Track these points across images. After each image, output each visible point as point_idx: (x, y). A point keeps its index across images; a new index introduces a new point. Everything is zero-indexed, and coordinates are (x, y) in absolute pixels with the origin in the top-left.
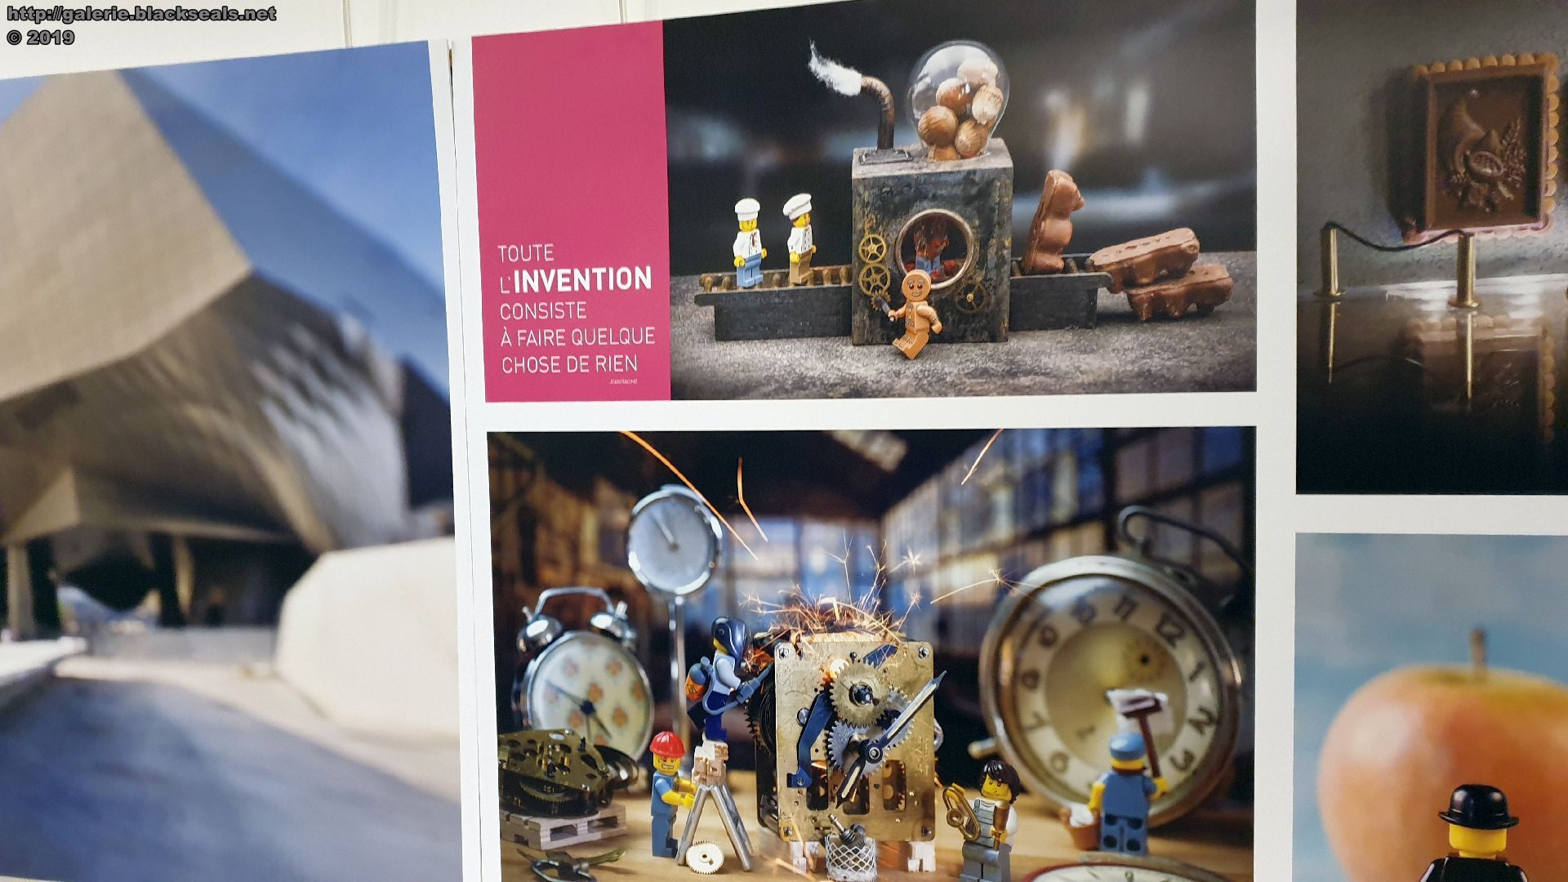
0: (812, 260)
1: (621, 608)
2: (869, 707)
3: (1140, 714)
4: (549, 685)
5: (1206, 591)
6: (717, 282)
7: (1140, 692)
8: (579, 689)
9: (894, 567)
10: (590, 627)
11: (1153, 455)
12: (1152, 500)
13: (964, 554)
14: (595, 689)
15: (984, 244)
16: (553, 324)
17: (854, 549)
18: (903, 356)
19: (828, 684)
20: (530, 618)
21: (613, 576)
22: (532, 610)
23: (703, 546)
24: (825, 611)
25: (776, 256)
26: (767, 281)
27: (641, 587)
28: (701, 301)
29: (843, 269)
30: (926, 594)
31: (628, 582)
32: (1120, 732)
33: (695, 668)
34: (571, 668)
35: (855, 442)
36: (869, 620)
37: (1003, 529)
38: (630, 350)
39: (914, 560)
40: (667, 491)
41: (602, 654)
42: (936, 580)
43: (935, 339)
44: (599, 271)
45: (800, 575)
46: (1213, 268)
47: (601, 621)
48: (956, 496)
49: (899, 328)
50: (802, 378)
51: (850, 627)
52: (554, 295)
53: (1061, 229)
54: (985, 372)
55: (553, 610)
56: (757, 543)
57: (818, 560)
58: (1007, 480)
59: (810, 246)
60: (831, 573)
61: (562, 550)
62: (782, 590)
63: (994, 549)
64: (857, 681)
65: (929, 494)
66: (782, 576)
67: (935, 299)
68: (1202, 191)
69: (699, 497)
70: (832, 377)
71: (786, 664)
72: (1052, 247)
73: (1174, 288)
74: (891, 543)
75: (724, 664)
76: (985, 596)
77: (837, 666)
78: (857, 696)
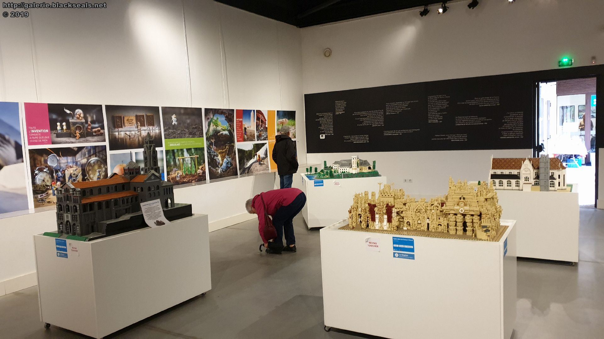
0: (66, 129)
1: (47, 169)
2: (75, 175)
3: (99, 172)
4: (39, 179)
5: (103, 160)
6: (56, 132)
7: (99, 170)
8: (42, 179)
9: (77, 161)
10: (43, 171)
11: (99, 148)
12: (99, 152)
13: (83, 159)
14: (45, 178)
15: (83, 128)
16: (36, 136)
17: (73, 159)
18: (77, 139)
19: (71, 173)
20: (35, 171)
21: (46, 165)
22: (36, 170)
23: (56, 161)
24: (70, 166)
25: (62, 129)
26: (62, 131)
27: (49, 166)
28: (54, 133)
29: (70, 130)
30: (80, 163)
31: (48, 165)
32: (97, 174)
33: (56, 174)
34: (41, 176)
35: (72, 148)
36: (75, 166)
37: (87, 156)
38: (46, 139)
39: (79, 160)
40: (52, 155)
41: (45, 174)
42: (81, 162)
43: (80, 138)
44: (42, 130)
45: (67, 162)
46: (102, 131)
47: (45, 170)
48: (83, 153)
49: (76, 136)
50: (66, 142)
51: (73, 167)
52: (36, 133)
53: (90, 127)
54: (84, 141)
55: (38, 170)
56: (63, 159)
57: (69, 161)
58: (87, 151)
59: (66, 128)
60: (71, 162)
61: (39, 163)
62: (66, 164)
63: (86, 158)
64: (74, 173)
65: (80, 153)
66: (65, 163)
67: (79, 134)
68: (100, 124)
69: (56, 155)
70: (70, 141)
71: (66, 172)
72: (89, 129)
73: (99, 133)
74: (77, 158)
75: (60, 173)
76: (86, 163)
77: (72, 172)
78: (74, 174)
